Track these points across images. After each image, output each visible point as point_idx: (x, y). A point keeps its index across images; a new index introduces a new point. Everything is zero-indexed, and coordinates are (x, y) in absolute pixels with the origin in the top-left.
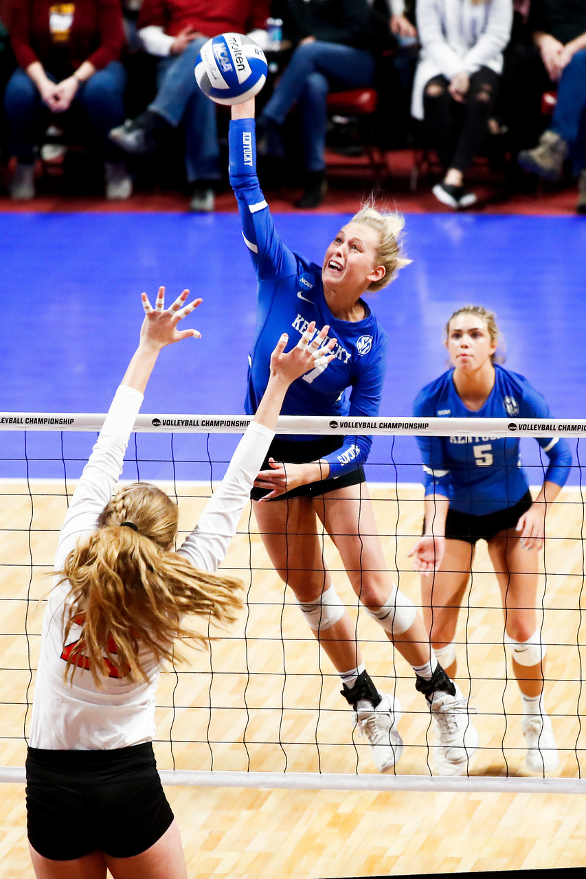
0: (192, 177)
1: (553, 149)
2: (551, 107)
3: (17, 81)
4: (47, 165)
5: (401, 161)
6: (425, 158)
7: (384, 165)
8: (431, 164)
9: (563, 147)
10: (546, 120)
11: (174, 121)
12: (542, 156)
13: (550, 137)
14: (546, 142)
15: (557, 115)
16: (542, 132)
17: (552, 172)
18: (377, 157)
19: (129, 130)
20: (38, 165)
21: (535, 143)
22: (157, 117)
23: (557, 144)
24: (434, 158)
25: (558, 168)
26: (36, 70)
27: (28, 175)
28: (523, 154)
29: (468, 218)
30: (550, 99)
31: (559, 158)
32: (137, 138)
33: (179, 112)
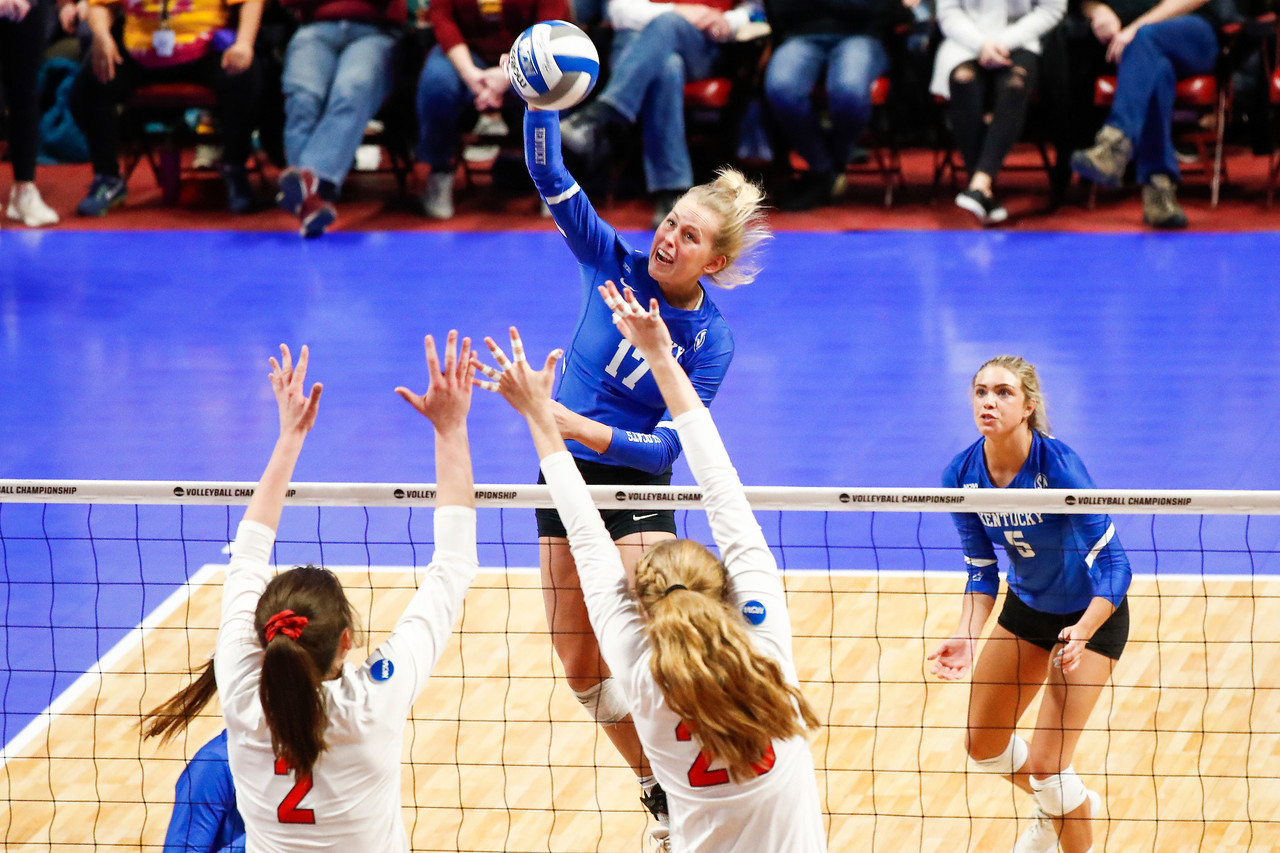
0: (652, 187)
1: (1114, 148)
2: (1109, 97)
3: (434, 66)
4: (471, 170)
5: (918, 165)
6: (948, 160)
7: (897, 170)
8: (954, 169)
9: (1126, 145)
10: (1103, 113)
11: (631, 116)
12: (1100, 157)
13: (1110, 133)
14: (1106, 140)
15: (1118, 106)
16: (1099, 127)
17: (1113, 178)
18: (887, 162)
19: (576, 125)
20: (461, 172)
21: (1090, 143)
22: (609, 109)
23: (1119, 142)
24: (958, 160)
25: (1120, 173)
26: (461, 55)
27: (446, 184)
28: (1077, 155)
29: (999, 237)
30: (1105, 86)
31: (1122, 159)
32: (586, 134)
33: (637, 104)
